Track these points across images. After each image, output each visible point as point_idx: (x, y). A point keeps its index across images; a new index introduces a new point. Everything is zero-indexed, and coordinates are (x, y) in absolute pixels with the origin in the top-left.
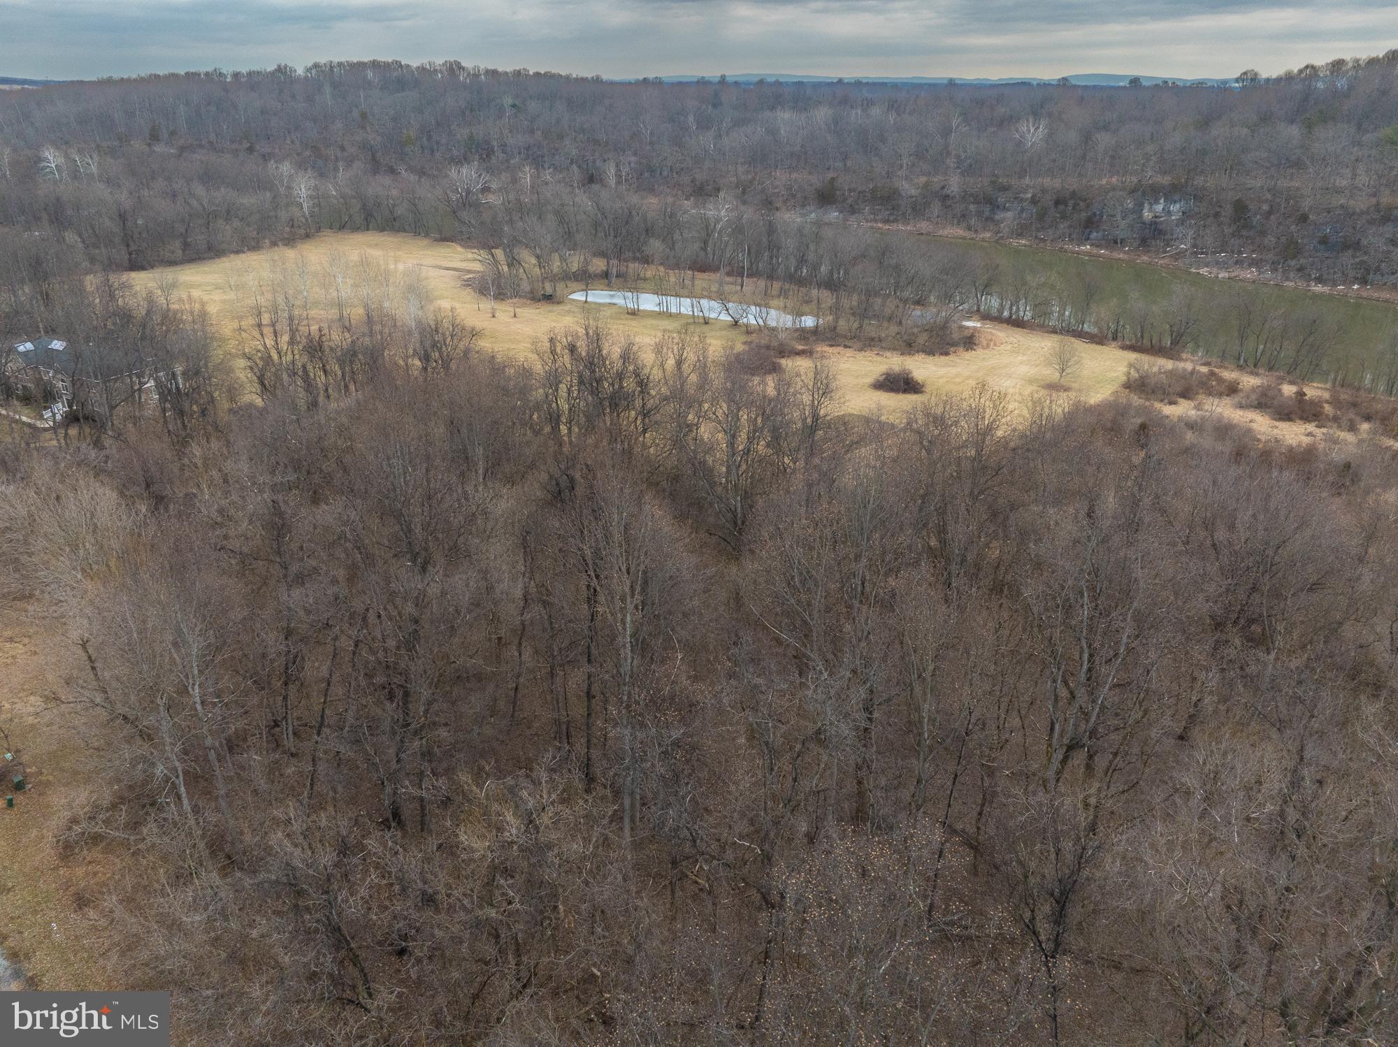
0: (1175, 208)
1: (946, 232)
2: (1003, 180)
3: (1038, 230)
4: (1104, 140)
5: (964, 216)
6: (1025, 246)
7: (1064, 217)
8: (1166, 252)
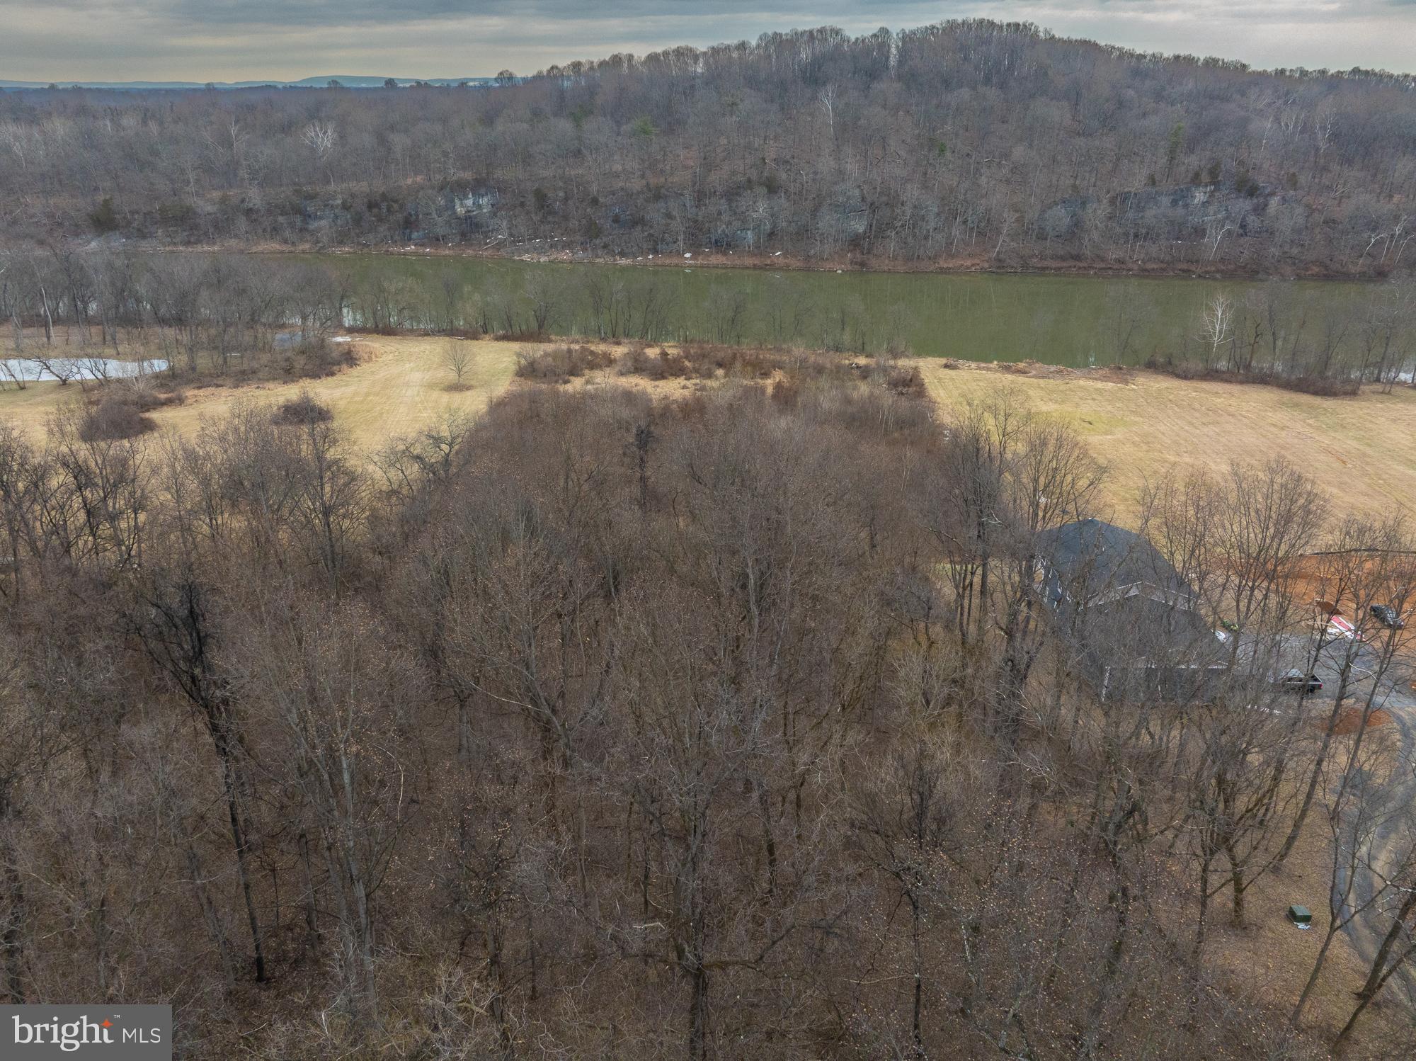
0: (483, 201)
1: (260, 248)
2: (307, 188)
3: (358, 236)
4: (399, 142)
5: (275, 229)
6: (349, 253)
7: (380, 220)
8: (487, 244)
